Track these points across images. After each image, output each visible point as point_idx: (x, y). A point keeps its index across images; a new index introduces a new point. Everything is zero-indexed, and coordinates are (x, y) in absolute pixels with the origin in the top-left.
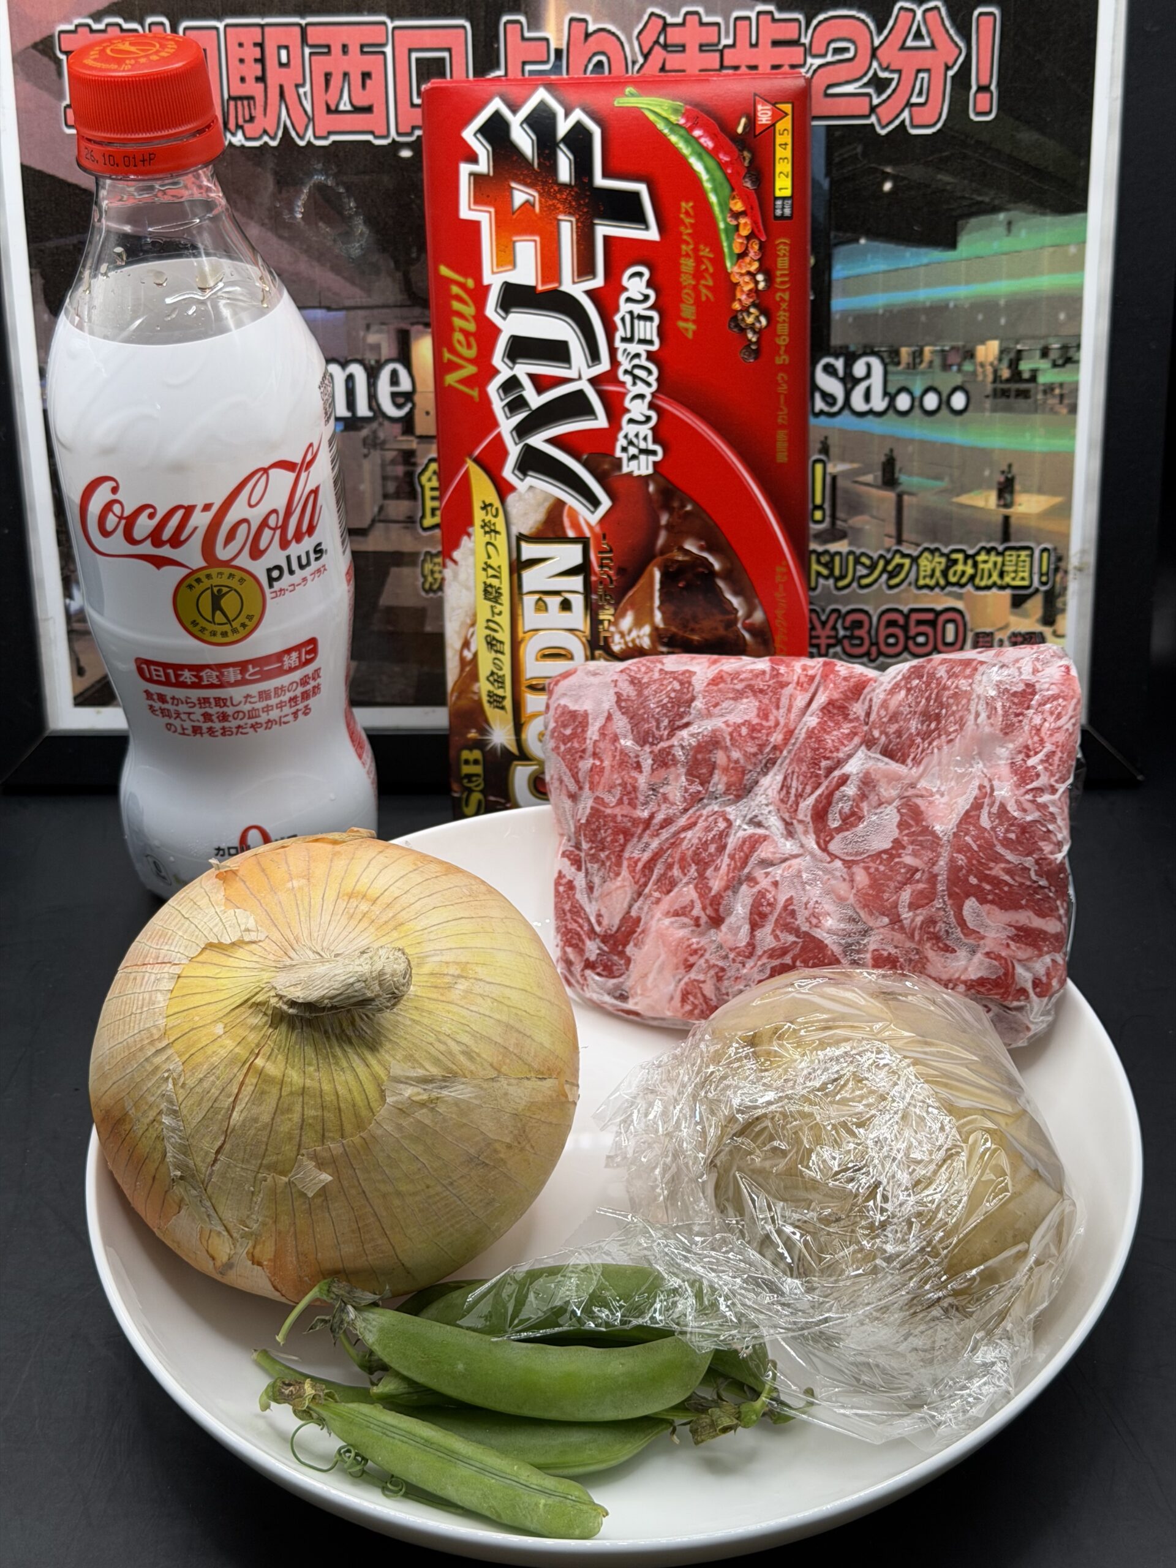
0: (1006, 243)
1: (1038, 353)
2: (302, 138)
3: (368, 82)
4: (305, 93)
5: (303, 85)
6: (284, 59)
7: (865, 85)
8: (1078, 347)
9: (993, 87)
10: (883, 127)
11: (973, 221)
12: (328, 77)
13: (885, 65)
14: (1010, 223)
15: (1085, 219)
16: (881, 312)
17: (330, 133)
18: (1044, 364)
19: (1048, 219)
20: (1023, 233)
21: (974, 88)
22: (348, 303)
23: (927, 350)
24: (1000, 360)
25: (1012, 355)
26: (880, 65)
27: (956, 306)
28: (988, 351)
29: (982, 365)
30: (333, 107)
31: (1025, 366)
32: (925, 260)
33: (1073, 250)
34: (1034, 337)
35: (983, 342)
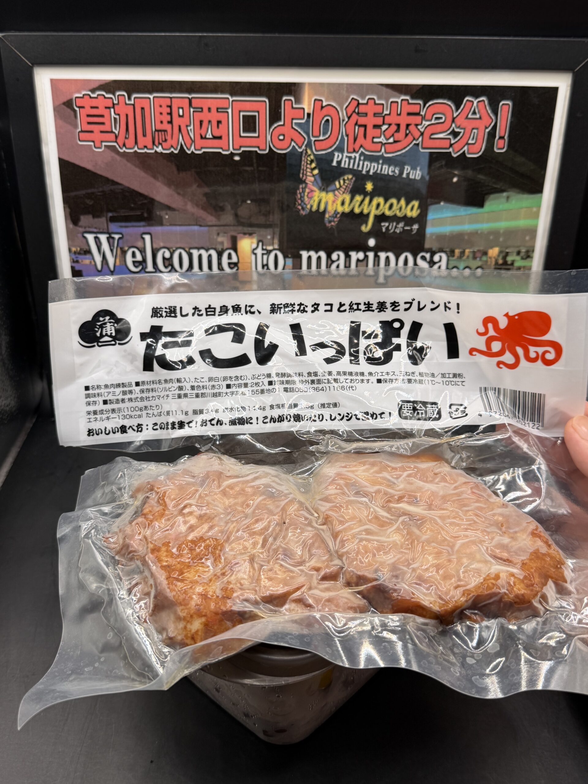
0: (506, 206)
1: (515, 254)
2: (189, 149)
3: (220, 125)
4: (191, 130)
5: (190, 126)
6: (181, 113)
7: (449, 134)
8: (533, 251)
9: (506, 137)
10: (455, 153)
11: (492, 196)
12: (201, 122)
13: (458, 126)
14: (508, 198)
15: (541, 197)
16: (448, 234)
17: (202, 148)
18: (518, 258)
19: (526, 196)
20: (514, 202)
21: (497, 137)
22: (210, 223)
23: (467, 251)
24: (499, 256)
25: (504, 254)
26: (456, 126)
27: (482, 233)
28: (494, 252)
29: (490, 258)
30: (204, 136)
31: (509, 259)
32: (469, 212)
33: (535, 209)
34: (514, 247)
35: (492, 247)
